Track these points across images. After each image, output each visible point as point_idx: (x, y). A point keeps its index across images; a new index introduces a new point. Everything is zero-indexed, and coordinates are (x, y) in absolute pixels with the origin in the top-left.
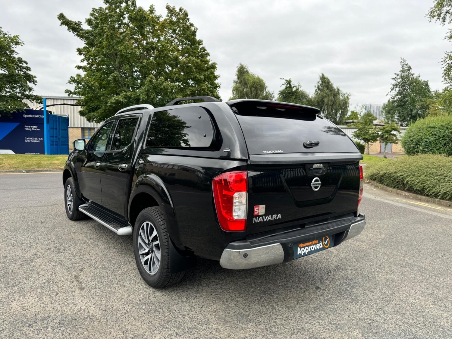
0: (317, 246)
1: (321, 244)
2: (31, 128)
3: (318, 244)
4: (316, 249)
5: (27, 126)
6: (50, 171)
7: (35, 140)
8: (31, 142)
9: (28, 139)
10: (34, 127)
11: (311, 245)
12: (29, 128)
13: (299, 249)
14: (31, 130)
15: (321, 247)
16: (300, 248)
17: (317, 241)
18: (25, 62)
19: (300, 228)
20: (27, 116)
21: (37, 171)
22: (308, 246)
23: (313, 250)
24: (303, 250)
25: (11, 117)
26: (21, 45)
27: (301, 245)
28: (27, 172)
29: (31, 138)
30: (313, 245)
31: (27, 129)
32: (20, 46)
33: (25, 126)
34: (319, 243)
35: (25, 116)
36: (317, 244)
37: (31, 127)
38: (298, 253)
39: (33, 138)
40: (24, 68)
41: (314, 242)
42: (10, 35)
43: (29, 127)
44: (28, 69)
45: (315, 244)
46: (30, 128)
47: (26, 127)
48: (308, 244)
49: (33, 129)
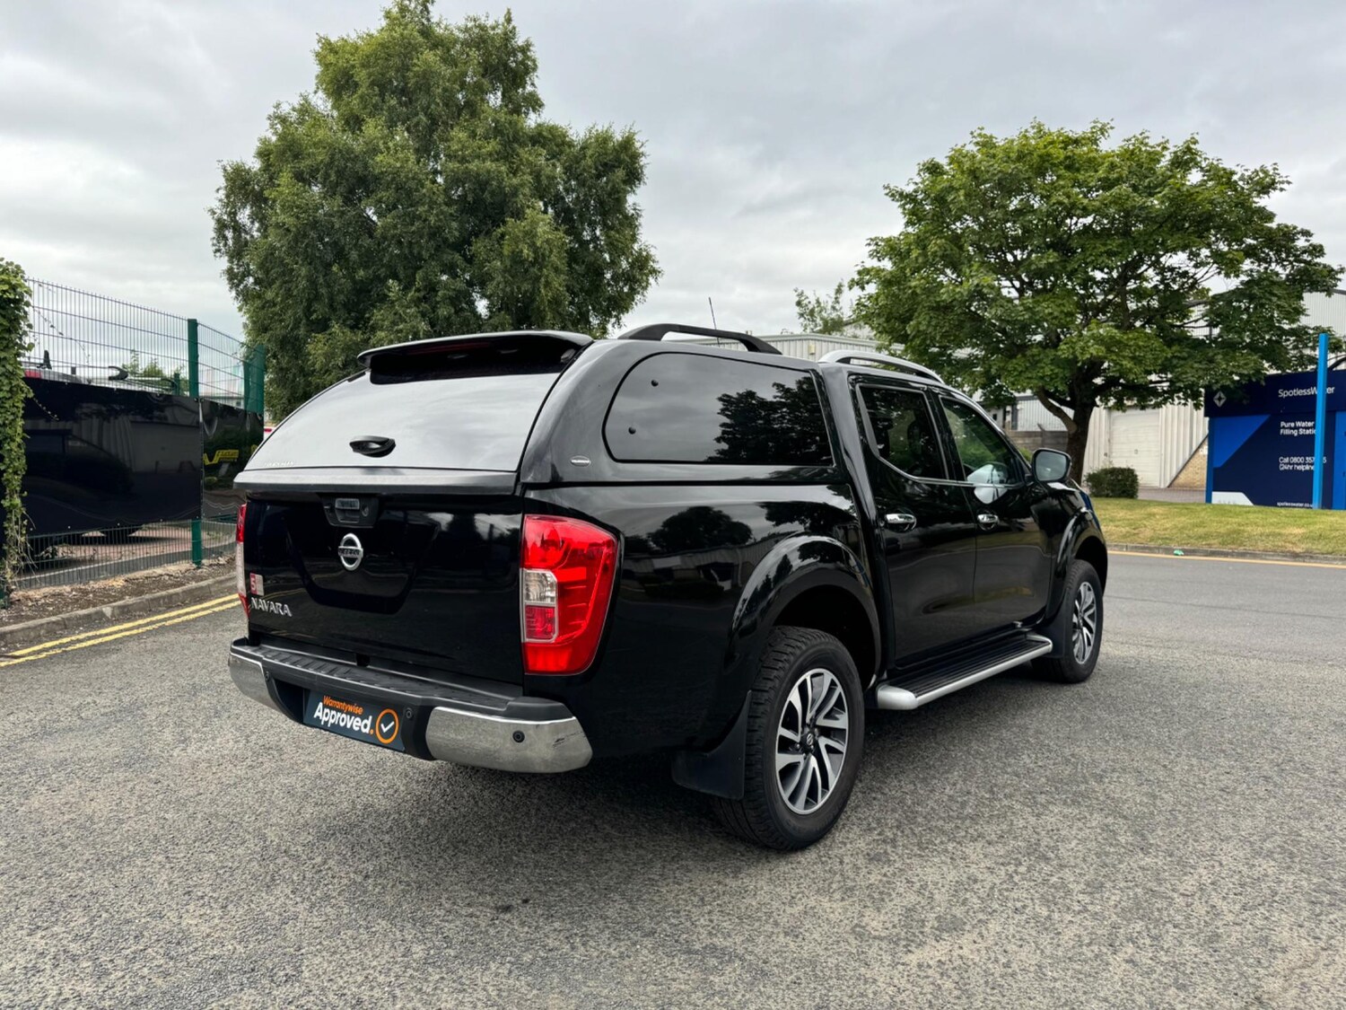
0: (355, 724)
1: (368, 722)
2: (1298, 428)
3: (358, 719)
4: (349, 726)
5: (1286, 422)
6: (1254, 556)
7: (1305, 464)
8: (1295, 472)
9: (1286, 460)
10: (1304, 424)
11: (342, 712)
12: (1291, 428)
13: (321, 705)
14: (1295, 433)
15: (366, 731)
16: (325, 706)
17: (360, 711)
18: (1306, 233)
19: (355, 664)
20: (1288, 393)
21: (1213, 554)
22: (338, 710)
23: (342, 724)
24: (327, 715)
25: (1245, 402)
26: (1282, 190)
27: (327, 701)
28: (1187, 552)
29: (1295, 460)
30: (347, 714)
31: (1287, 432)
32: (1277, 191)
33: (1283, 424)
34: (363, 717)
35: (1283, 394)
36: (356, 716)
37: (1299, 424)
38: (317, 714)
39: (1301, 460)
40: (1304, 252)
41: (351, 708)
42: (1247, 170)
43: (1293, 425)
44: (1318, 250)
45: (351, 714)
46: (1295, 428)
47: (1284, 427)
48: (339, 705)
49: (1302, 432)
